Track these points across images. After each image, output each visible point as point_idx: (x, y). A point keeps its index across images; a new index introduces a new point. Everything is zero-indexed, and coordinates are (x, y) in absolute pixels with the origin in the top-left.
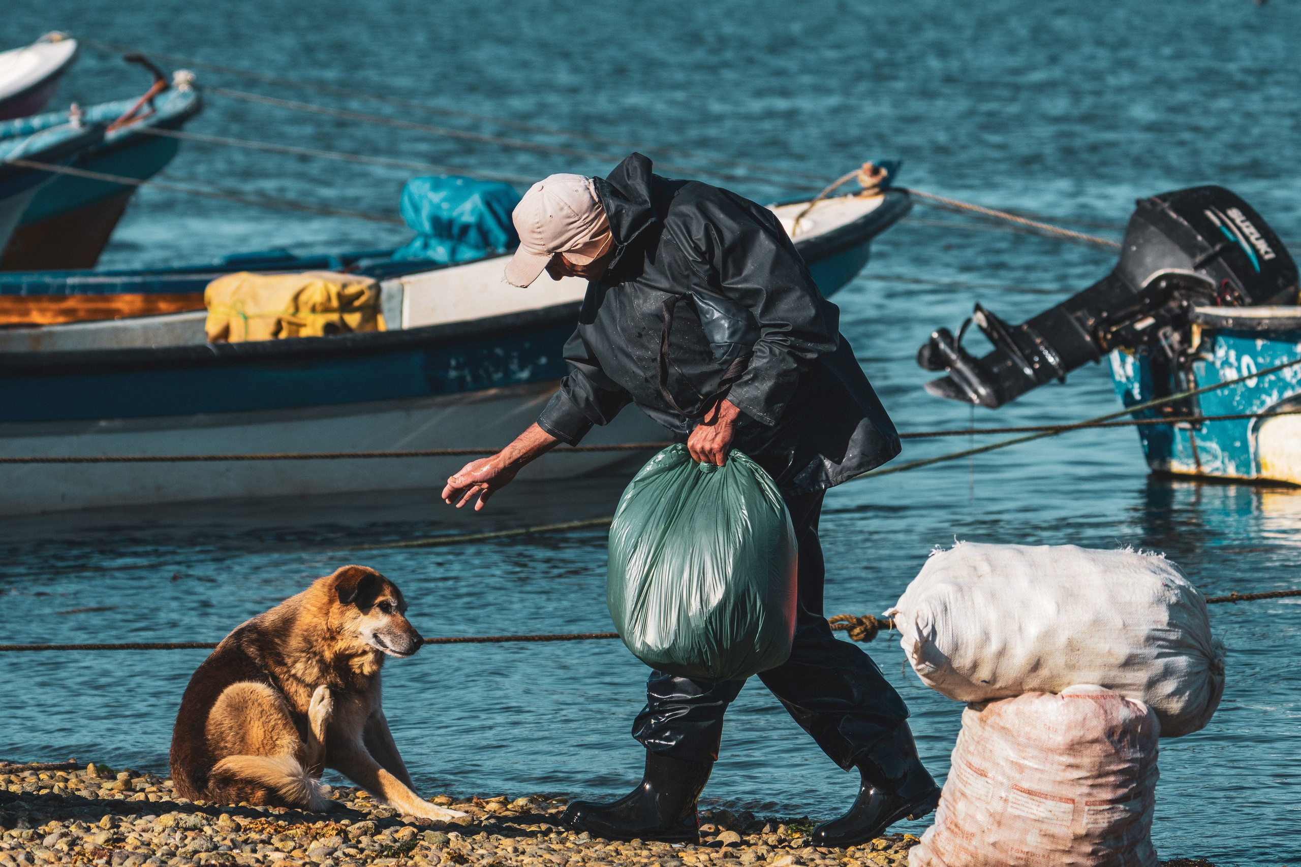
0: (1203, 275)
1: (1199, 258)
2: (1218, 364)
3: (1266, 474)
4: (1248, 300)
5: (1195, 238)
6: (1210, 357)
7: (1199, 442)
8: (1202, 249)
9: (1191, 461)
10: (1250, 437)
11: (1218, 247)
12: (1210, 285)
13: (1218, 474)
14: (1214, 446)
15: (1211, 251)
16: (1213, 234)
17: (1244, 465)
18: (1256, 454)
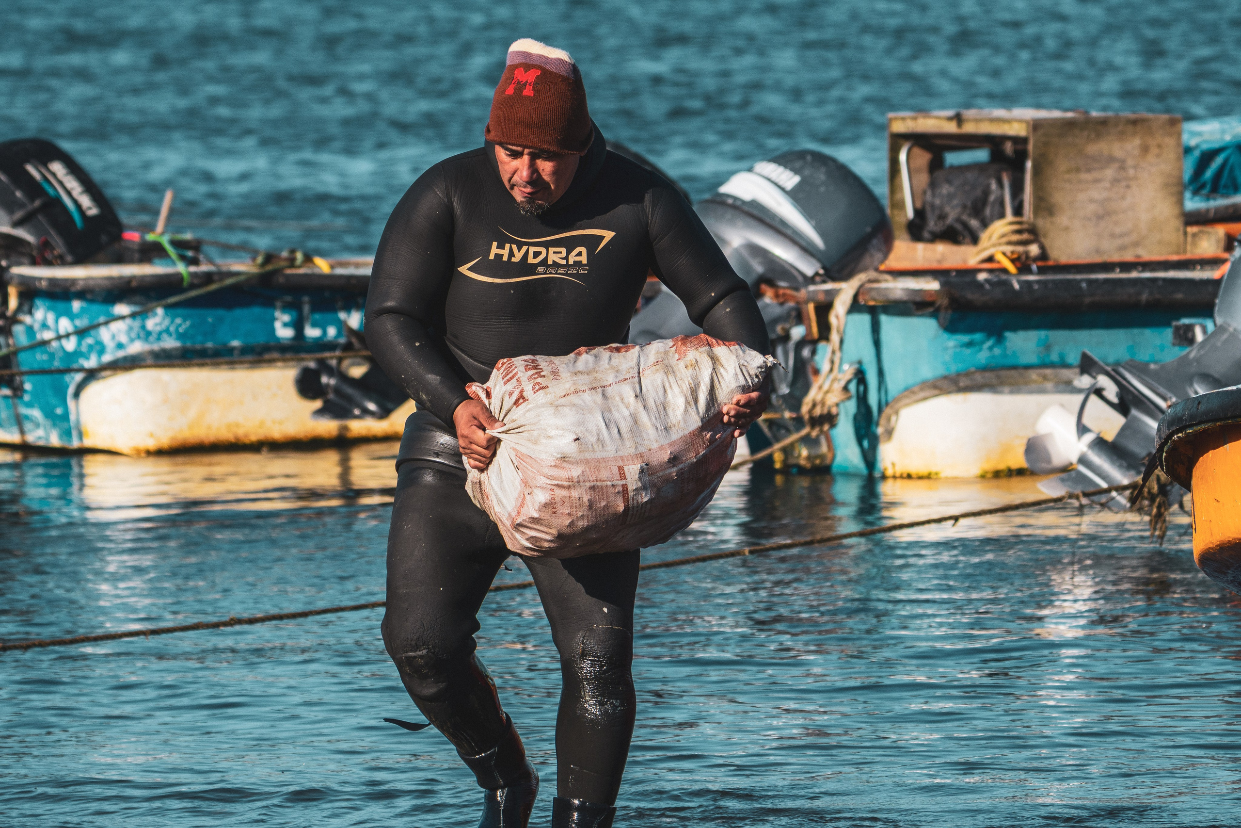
0: (22, 233)
1: (19, 215)
2: (36, 327)
3: (88, 443)
4: (69, 258)
5: (13, 194)
6: (27, 319)
7: (24, 411)
8: (21, 205)
9: (15, 429)
10: (71, 403)
11: (37, 203)
12: (28, 243)
13: (41, 443)
14: (36, 413)
15: (29, 208)
16: (34, 189)
17: (67, 433)
18: (78, 422)
